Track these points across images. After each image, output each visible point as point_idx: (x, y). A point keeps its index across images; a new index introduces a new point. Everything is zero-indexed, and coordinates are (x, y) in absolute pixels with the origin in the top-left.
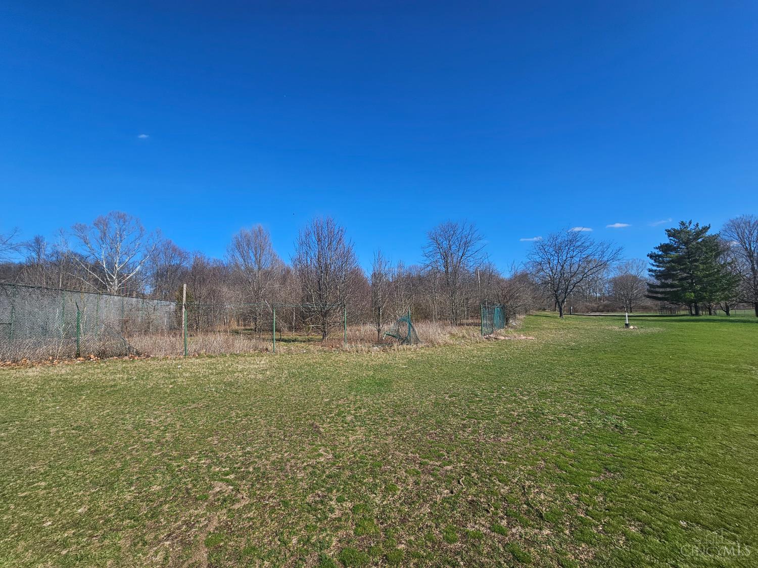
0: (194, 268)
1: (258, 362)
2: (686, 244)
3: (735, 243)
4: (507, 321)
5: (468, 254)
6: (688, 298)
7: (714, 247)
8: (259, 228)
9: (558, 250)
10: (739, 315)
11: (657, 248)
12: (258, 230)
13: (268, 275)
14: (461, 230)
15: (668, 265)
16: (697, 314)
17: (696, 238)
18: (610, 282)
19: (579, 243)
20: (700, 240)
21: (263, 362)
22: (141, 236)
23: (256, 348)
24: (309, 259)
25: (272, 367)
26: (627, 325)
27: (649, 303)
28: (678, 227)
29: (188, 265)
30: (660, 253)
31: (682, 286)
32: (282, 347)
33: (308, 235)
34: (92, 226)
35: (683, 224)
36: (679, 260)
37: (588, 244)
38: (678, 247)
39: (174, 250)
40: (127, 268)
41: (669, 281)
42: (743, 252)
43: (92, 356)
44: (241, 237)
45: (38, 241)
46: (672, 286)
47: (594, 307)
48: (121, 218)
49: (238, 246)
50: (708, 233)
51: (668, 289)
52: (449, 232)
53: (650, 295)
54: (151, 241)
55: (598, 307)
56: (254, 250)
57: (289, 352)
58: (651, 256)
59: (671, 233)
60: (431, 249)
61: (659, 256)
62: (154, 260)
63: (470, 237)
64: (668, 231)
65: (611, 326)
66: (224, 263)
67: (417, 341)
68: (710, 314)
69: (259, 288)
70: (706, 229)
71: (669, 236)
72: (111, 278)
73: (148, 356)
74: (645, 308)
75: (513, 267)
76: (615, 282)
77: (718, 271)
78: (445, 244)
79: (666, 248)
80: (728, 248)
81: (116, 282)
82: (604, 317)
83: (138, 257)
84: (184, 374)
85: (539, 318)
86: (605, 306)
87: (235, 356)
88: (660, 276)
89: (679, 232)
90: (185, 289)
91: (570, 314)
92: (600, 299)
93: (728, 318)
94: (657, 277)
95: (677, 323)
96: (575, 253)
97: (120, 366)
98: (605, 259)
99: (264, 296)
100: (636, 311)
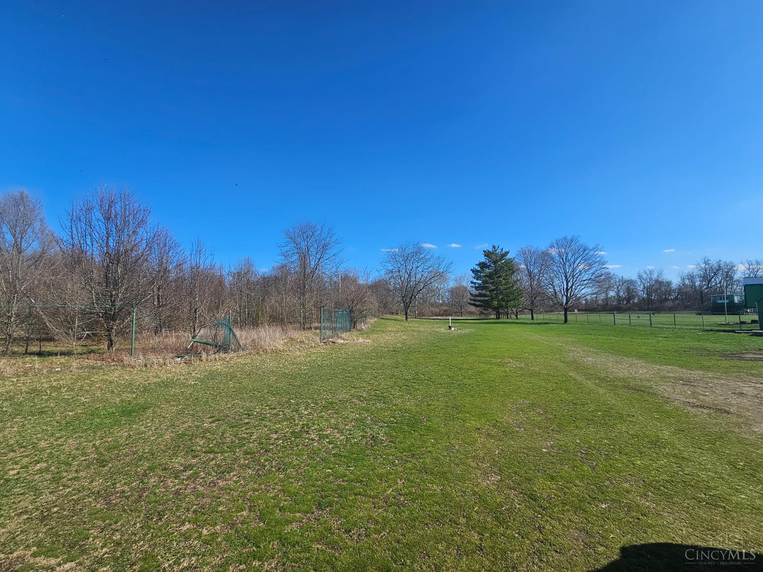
2: (495, 263)
3: (523, 266)
4: (354, 325)
5: (327, 256)
6: (494, 306)
7: (511, 268)
8: (22, 194)
9: (406, 260)
10: (524, 319)
11: (477, 265)
12: (18, 196)
14: (319, 232)
15: (484, 279)
16: (498, 318)
17: (501, 260)
18: (449, 291)
19: (422, 256)
20: (503, 261)
26: (450, 327)
27: (473, 309)
28: (491, 250)
30: (479, 269)
31: (491, 296)
35: (494, 247)
36: (490, 276)
37: (429, 257)
38: (490, 265)
41: (484, 292)
42: (527, 272)
46: (485, 296)
47: (437, 312)
50: (508, 257)
51: (482, 298)
52: (307, 232)
53: (472, 302)
55: (440, 311)
58: (473, 271)
59: (487, 254)
60: (288, 248)
61: (478, 271)
63: (328, 239)
64: (484, 251)
65: (440, 328)
67: (239, 347)
68: (508, 318)
69: (18, 280)
70: (507, 253)
71: (485, 256)
74: (471, 313)
75: (366, 273)
76: (452, 291)
77: (513, 286)
78: (304, 244)
79: (483, 265)
80: (519, 269)
82: (439, 320)
85: (387, 321)
86: (445, 311)
88: (478, 287)
89: (492, 253)
91: (416, 318)
92: (442, 305)
93: (517, 321)
94: (476, 288)
95: (485, 325)
96: (419, 264)
98: (441, 270)
99: (27, 292)
100: (465, 315)
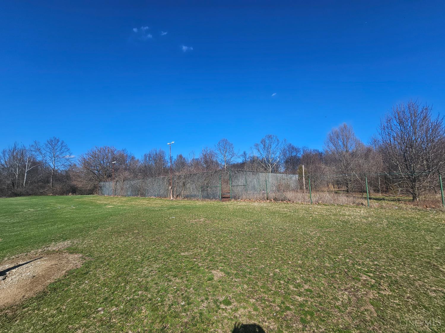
0: (304, 156)
1: (359, 211)
8: (345, 125)
12: (343, 126)
13: (353, 155)
21: (363, 211)
22: (278, 143)
23: (354, 203)
24: (392, 139)
25: (371, 216)
29: (300, 155)
32: (375, 204)
33: (389, 121)
34: (260, 143)
39: (293, 148)
40: (274, 159)
43: (272, 200)
44: (333, 134)
45: (245, 153)
48: (270, 137)
49: (331, 139)
54: (282, 145)
56: (342, 140)
57: (382, 207)
62: (284, 155)
66: (319, 151)
69: (348, 164)
72: (269, 165)
73: (293, 202)
81: (270, 167)
83: (278, 154)
84: (315, 213)
87: (341, 206)
90: (303, 168)
97: (284, 205)
99: (352, 169)
